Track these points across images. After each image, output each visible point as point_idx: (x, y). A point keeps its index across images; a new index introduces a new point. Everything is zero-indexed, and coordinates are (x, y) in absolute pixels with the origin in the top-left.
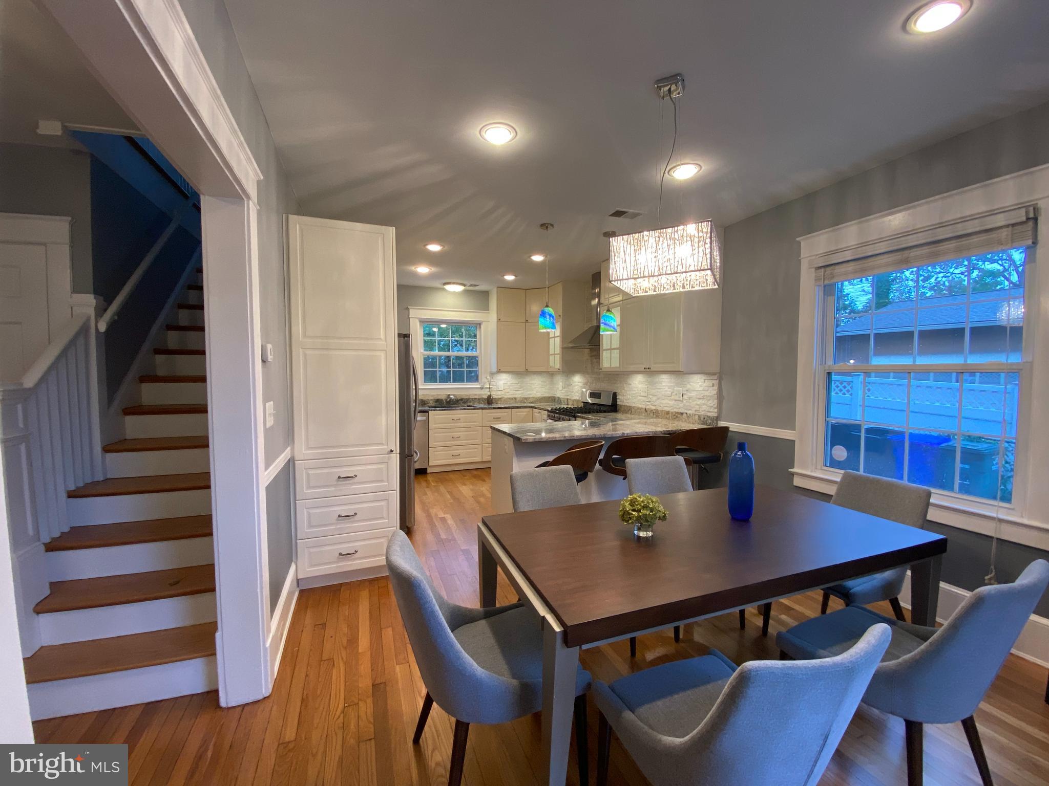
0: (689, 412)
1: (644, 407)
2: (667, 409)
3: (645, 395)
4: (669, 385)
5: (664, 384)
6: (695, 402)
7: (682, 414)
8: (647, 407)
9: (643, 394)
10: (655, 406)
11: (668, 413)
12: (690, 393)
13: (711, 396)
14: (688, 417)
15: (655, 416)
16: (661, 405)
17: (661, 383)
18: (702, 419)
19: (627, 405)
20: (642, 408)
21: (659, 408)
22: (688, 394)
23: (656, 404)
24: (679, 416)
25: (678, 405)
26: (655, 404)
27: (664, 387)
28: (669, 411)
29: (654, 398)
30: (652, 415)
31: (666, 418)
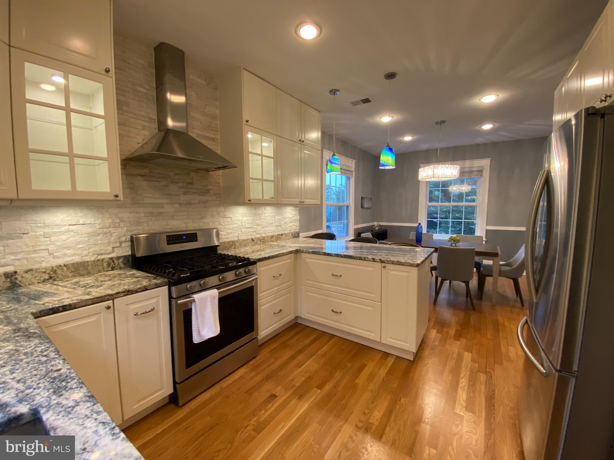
0: (286, 232)
1: (249, 237)
2: (270, 234)
3: (251, 227)
4: (271, 215)
5: (267, 215)
6: (288, 226)
7: (282, 235)
8: (253, 237)
9: (247, 226)
10: (260, 234)
11: (272, 237)
12: (285, 219)
13: (296, 220)
14: (286, 236)
15: (262, 243)
16: (266, 232)
17: (265, 214)
18: (293, 235)
19: (227, 240)
20: (248, 239)
21: (263, 235)
22: (284, 220)
23: (261, 232)
24: (280, 237)
25: (278, 229)
26: (259, 232)
27: (268, 217)
28: (273, 236)
29: (260, 227)
30: (259, 242)
31: (272, 241)
